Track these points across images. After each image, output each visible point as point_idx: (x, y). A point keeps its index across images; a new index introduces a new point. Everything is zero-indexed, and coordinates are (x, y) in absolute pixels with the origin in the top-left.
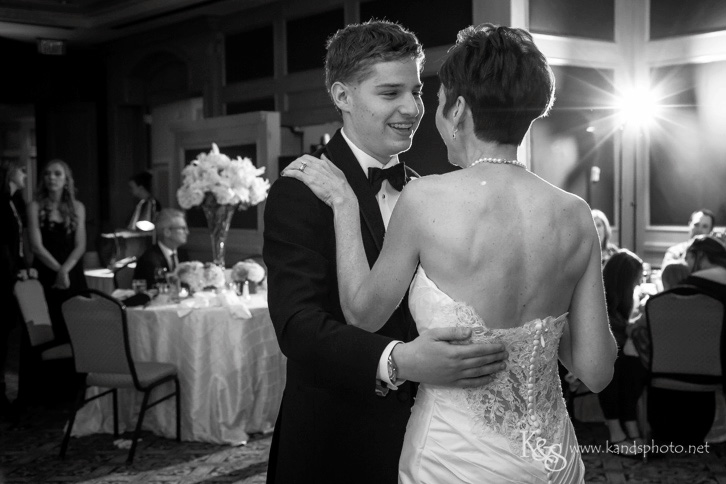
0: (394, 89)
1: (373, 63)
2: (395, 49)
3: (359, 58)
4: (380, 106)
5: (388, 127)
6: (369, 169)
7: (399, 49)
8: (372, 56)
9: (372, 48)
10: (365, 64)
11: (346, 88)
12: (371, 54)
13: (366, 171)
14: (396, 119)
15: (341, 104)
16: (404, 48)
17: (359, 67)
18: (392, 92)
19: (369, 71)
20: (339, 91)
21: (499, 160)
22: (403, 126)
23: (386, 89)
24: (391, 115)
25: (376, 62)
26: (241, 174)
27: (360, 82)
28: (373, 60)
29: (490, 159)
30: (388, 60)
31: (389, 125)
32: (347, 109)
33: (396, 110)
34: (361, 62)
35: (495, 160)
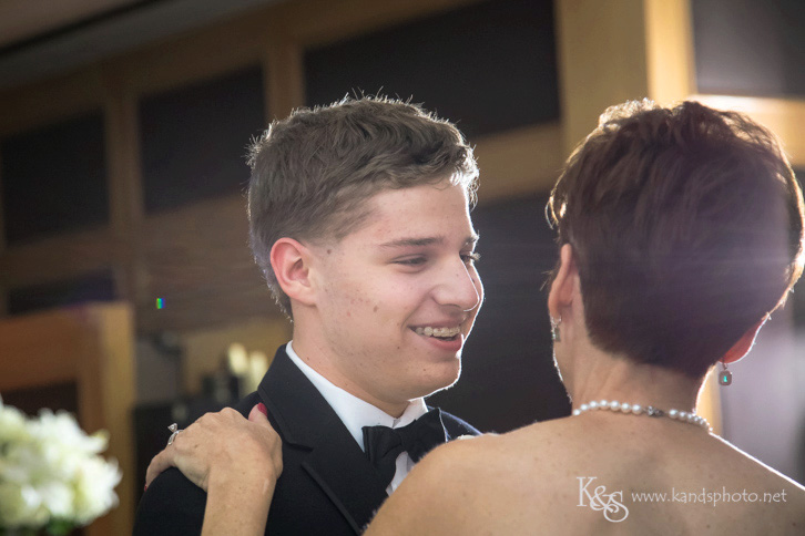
0: (419, 249)
1: (371, 194)
2: (419, 158)
3: (336, 184)
4: (392, 289)
5: (411, 334)
6: (366, 430)
7: (428, 159)
8: (368, 177)
9: (365, 160)
10: (351, 196)
11: (306, 251)
12: (364, 172)
13: (358, 435)
14: (429, 314)
15: (294, 288)
16: (437, 157)
17: (337, 204)
18: (417, 255)
19: (361, 211)
20: (289, 258)
21: (636, 408)
22: (444, 332)
23: (403, 250)
24: (417, 308)
25: (378, 190)
26: (52, 453)
27: (340, 236)
28: (369, 186)
29: (614, 404)
30: (404, 184)
31: (414, 328)
32: (311, 299)
33: (429, 297)
34: (341, 193)
35: (625, 406)
